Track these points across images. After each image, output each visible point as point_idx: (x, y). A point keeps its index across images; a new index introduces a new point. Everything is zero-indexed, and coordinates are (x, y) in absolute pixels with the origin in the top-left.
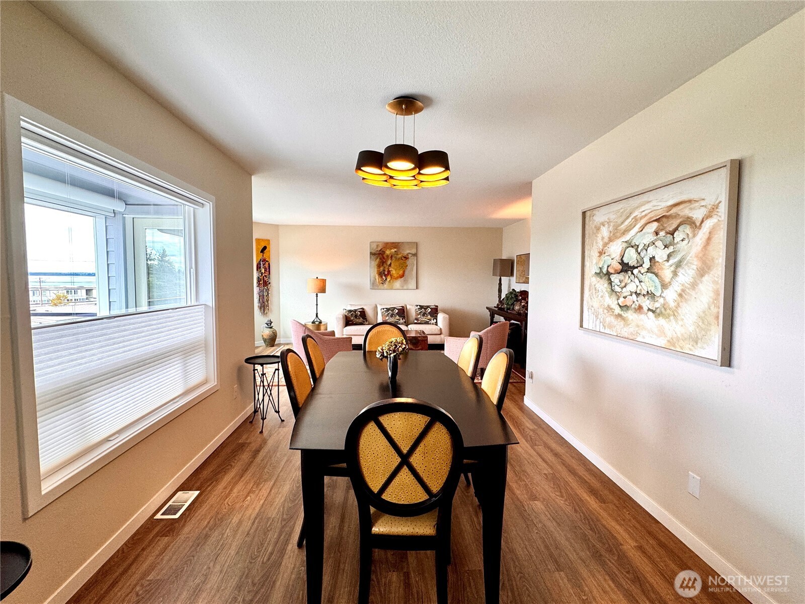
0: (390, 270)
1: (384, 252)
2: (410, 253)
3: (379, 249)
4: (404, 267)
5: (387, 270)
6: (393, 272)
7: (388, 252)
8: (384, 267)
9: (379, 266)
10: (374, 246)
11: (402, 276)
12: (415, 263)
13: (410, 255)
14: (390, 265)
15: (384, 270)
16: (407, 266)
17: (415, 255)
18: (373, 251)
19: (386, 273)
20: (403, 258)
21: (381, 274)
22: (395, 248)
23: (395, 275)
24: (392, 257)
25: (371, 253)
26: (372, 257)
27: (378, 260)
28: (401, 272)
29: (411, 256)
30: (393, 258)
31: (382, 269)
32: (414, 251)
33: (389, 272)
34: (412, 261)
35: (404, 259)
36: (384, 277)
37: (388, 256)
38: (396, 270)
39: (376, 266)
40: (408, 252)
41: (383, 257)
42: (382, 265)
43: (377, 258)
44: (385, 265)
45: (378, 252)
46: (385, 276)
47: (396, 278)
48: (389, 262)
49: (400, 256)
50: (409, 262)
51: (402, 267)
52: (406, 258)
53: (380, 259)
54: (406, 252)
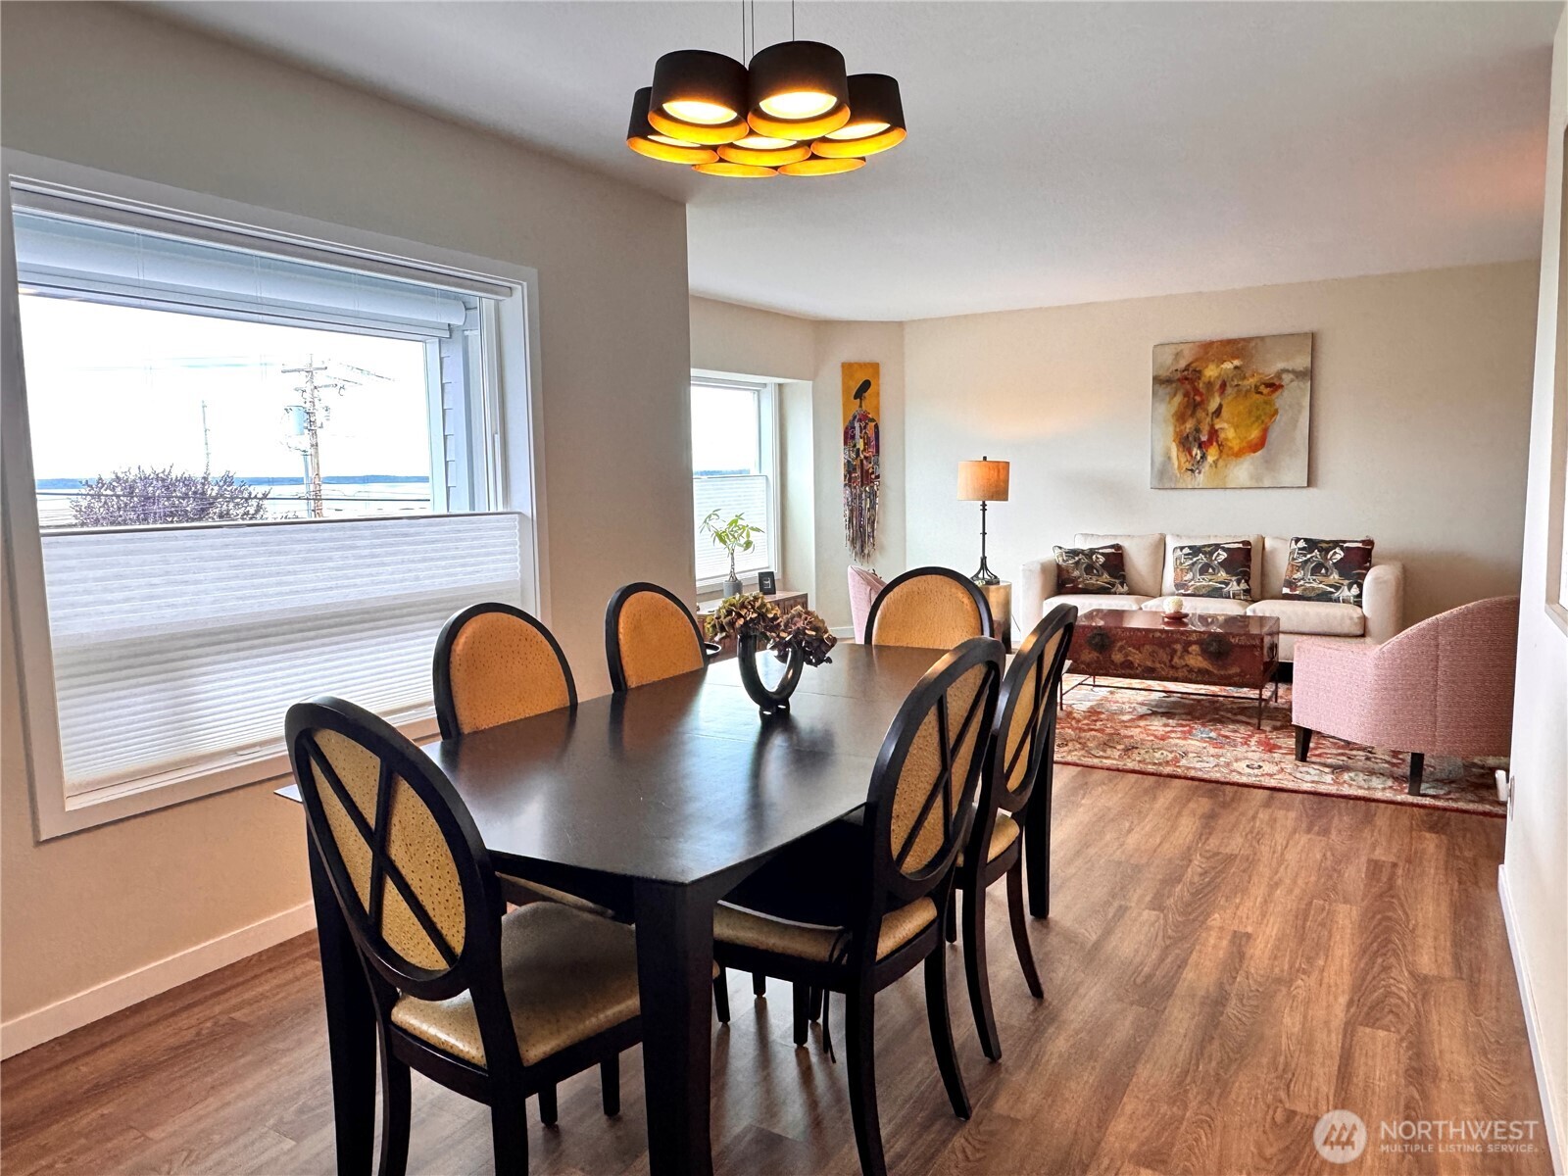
0: (1217, 427)
1: (1198, 373)
2: (1287, 371)
3: (1182, 364)
4: (1265, 417)
5: (1205, 429)
6: (1228, 432)
7: (1211, 372)
8: (1199, 422)
9: (1181, 417)
10: (1167, 358)
11: (1260, 444)
12: (1306, 402)
13: (1286, 378)
14: (1218, 412)
15: (1198, 430)
16: (1276, 412)
17: (1309, 374)
18: (1164, 374)
19: (1204, 438)
20: (1262, 388)
21: (1185, 442)
22: (1234, 357)
23: (1235, 445)
24: (1223, 386)
25: (1158, 380)
26: (1163, 391)
27: (1178, 399)
28: (1254, 434)
29: (1292, 381)
30: (1229, 390)
31: (1189, 425)
32: (1302, 362)
33: (1214, 434)
34: (1293, 398)
35: (1266, 391)
36: (1196, 451)
37: (1210, 384)
38: (1236, 427)
39: (1172, 421)
40: (1280, 365)
41: (1197, 391)
42: (1193, 414)
43: (1175, 395)
44: (1200, 414)
45: (1179, 375)
46: (1200, 447)
47: (1239, 454)
48: (1213, 405)
49: (1251, 381)
50: (1282, 400)
51: (1258, 418)
52: (1274, 386)
53: (1186, 395)
54: (1272, 367)
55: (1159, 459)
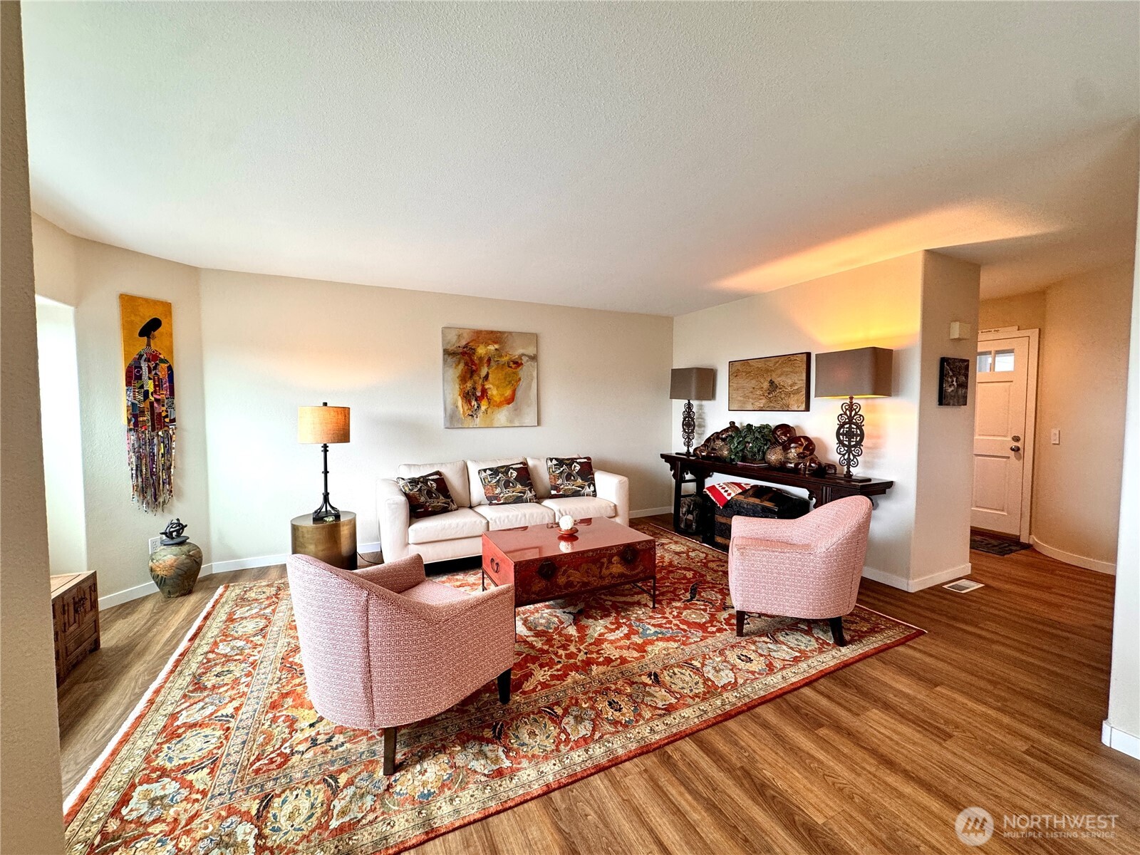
0: (487, 387)
1: (474, 350)
2: (523, 355)
3: (463, 343)
4: (513, 382)
5: (479, 388)
6: (493, 392)
7: (481, 351)
8: (475, 383)
9: (463, 379)
10: (452, 337)
11: (510, 400)
12: (535, 374)
13: (525, 359)
14: (486, 377)
15: (474, 389)
16: (520, 379)
17: (534, 358)
19: (479, 394)
20: (511, 364)
21: (468, 396)
22: (496, 343)
23: (497, 399)
24: (489, 360)
28: (508, 393)
29: (527, 361)
30: (493, 363)
31: (469, 385)
33: (484, 391)
34: (527, 370)
35: (513, 366)
36: (474, 403)
38: (498, 388)
39: (458, 380)
40: (520, 351)
41: (472, 361)
42: (471, 377)
43: (459, 363)
44: (476, 378)
45: (461, 350)
46: (476, 400)
47: (499, 405)
48: (484, 371)
49: (505, 359)
50: (523, 372)
51: (510, 382)
52: (518, 364)
53: (466, 364)
54: (517, 351)
55: (450, 407)
